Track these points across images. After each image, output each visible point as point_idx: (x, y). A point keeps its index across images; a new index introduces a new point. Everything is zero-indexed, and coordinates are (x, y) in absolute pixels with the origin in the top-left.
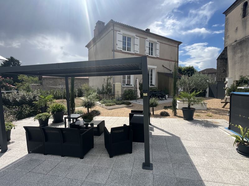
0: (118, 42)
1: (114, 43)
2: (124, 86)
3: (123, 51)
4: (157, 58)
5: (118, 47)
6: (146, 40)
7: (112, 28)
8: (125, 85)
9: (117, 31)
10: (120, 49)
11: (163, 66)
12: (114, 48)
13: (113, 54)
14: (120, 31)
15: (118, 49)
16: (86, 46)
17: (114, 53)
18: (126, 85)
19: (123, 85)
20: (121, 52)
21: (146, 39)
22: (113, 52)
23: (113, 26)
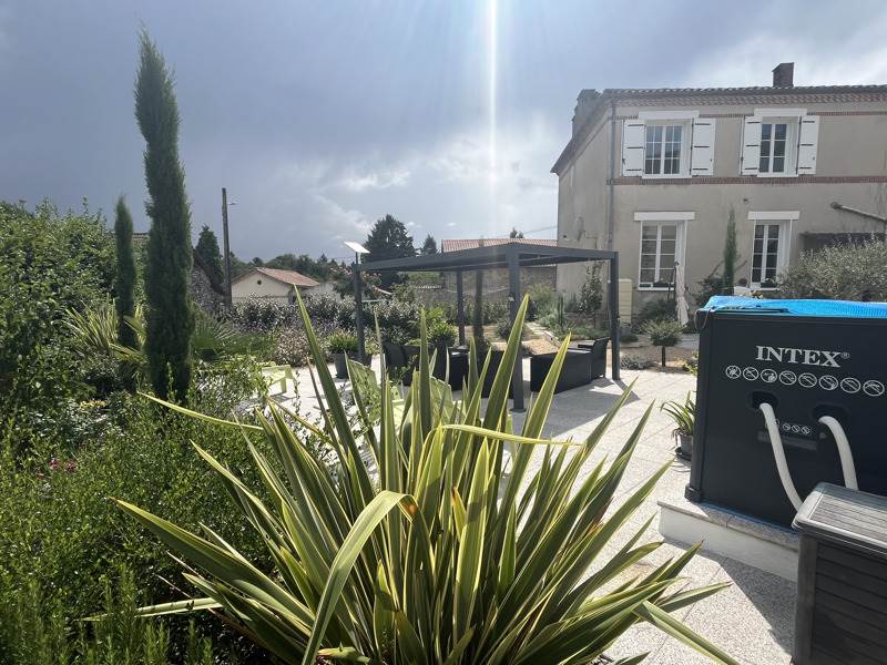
0: (627, 154)
1: (613, 158)
2: (647, 289)
3: (645, 177)
4: (802, 179)
5: (625, 167)
6: (748, 119)
7: (609, 113)
8: (649, 286)
9: (625, 118)
10: (634, 174)
11: (837, 207)
12: (613, 173)
13: (609, 192)
14: (636, 117)
15: (627, 174)
16: (553, 171)
17: (612, 190)
18: (656, 285)
19: (641, 286)
20: (639, 181)
21: (745, 116)
22: (609, 187)
23: (614, 107)
